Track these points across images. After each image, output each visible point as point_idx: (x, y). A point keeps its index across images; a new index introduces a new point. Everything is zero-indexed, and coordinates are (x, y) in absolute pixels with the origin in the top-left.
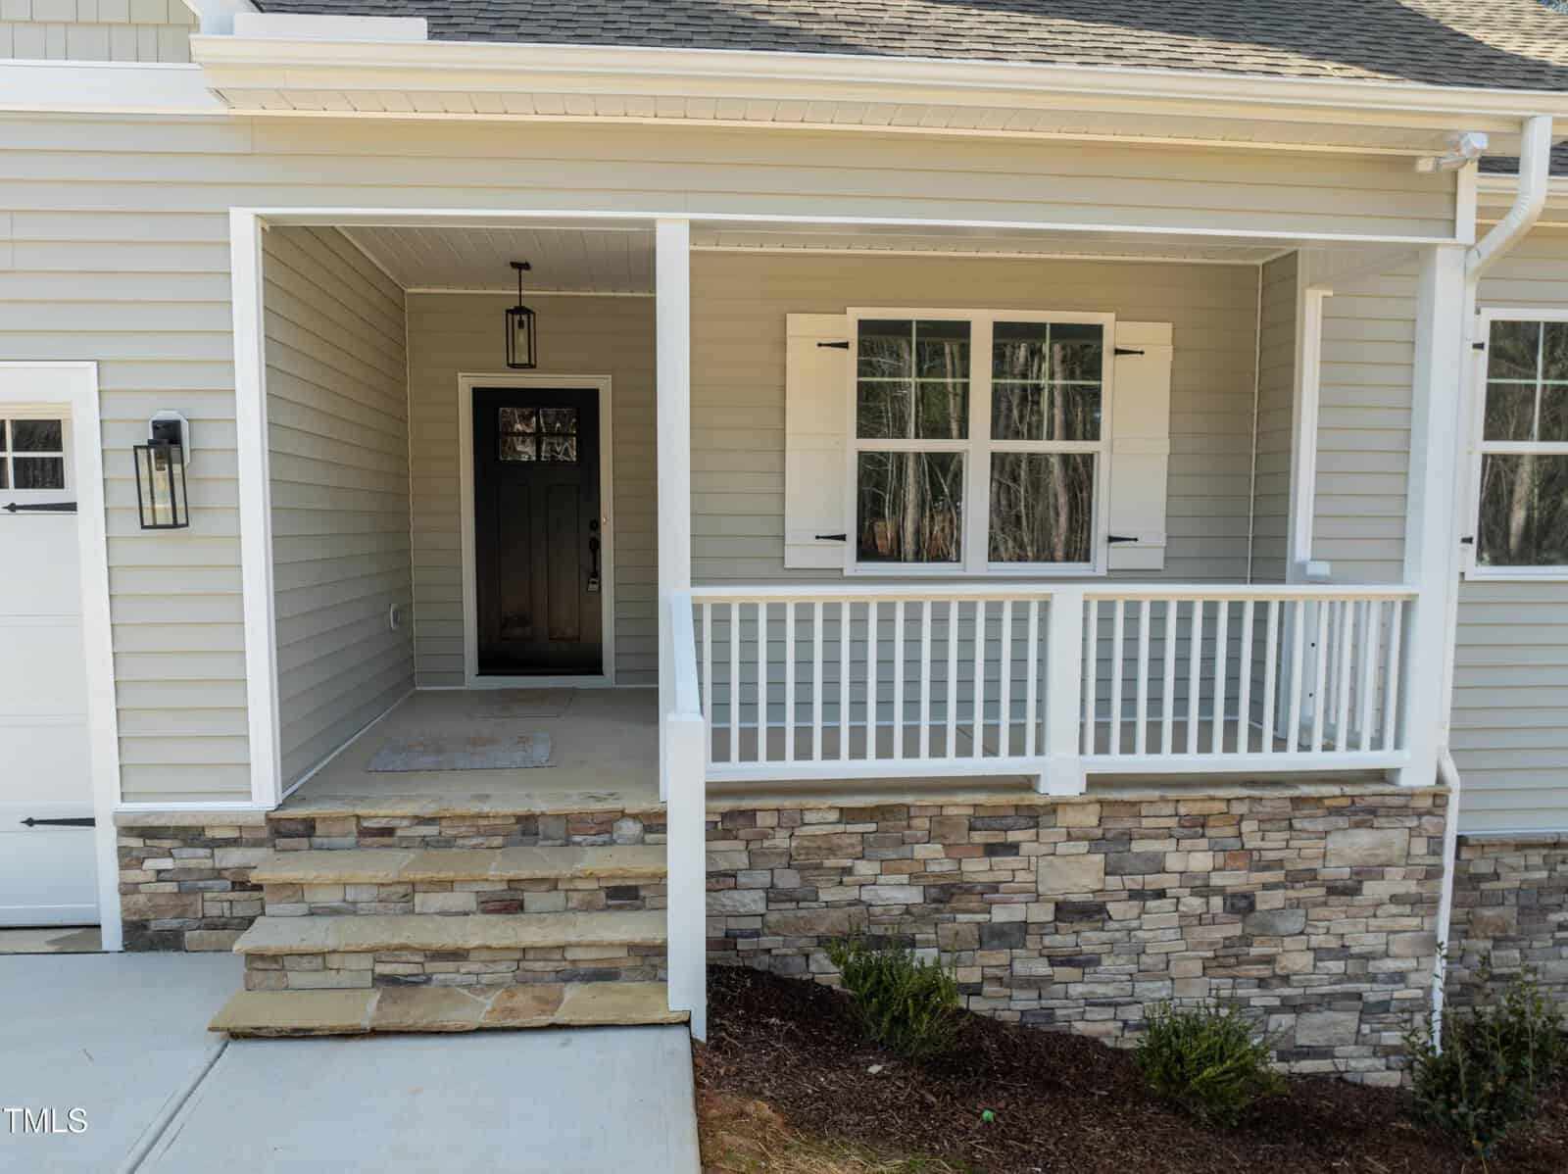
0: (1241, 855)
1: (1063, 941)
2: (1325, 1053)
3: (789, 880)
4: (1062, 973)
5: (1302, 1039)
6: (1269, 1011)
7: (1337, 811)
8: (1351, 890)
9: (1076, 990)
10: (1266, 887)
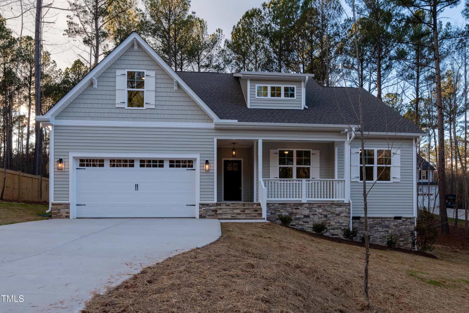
0: (325, 210)
1: (305, 220)
2: (337, 235)
3: (273, 212)
4: (305, 224)
5: (334, 233)
6: (330, 229)
7: (336, 205)
8: (339, 215)
9: (306, 226)
10: (329, 214)
